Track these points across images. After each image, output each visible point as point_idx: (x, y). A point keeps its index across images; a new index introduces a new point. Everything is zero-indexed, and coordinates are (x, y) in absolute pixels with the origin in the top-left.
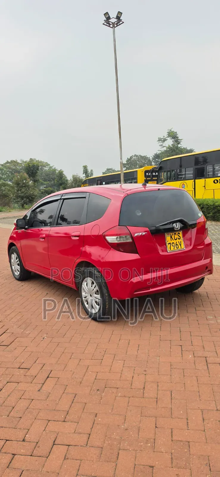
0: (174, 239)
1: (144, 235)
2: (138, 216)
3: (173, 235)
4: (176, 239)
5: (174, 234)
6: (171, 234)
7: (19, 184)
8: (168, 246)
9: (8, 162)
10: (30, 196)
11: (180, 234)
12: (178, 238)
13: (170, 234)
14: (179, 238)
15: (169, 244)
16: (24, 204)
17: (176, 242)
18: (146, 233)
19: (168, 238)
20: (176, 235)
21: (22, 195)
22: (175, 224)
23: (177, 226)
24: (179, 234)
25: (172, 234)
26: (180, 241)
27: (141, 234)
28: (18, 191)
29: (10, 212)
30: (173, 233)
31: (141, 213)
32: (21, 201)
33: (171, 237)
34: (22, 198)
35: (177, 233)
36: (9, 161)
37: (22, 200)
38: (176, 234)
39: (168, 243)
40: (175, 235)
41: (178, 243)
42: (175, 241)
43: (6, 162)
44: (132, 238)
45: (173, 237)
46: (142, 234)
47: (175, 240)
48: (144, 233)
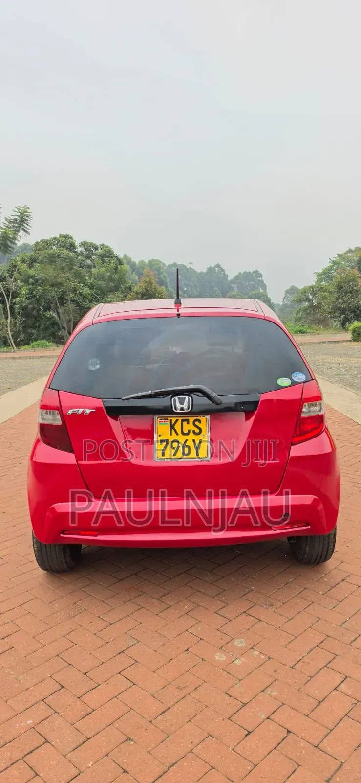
0: (179, 431)
1: (87, 416)
2: (91, 371)
3: (179, 423)
4: (188, 434)
5: (183, 421)
6: (174, 420)
7: (342, 287)
8: (160, 447)
9: (350, 251)
10: (358, 309)
11: (200, 422)
12: (194, 432)
13: (171, 420)
14: (197, 431)
15: (162, 441)
16: (347, 322)
17: (186, 441)
18: (94, 410)
19: (162, 429)
20: (188, 423)
21: (344, 306)
22: (176, 398)
23: (182, 403)
24: (197, 423)
25: (177, 420)
26: (197, 439)
27: (81, 410)
28: (337, 299)
29: (318, 334)
30: (180, 419)
31: (98, 366)
32: (339, 317)
33: (172, 427)
34: (343, 311)
35: (191, 420)
36: (353, 248)
37: (343, 314)
38: (188, 421)
39: (160, 439)
40: (185, 423)
41: (190, 443)
42: (181, 439)
43: (347, 251)
44: (64, 417)
45: (178, 427)
46: (83, 412)
47: (183, 434)
48: (88, 411)
